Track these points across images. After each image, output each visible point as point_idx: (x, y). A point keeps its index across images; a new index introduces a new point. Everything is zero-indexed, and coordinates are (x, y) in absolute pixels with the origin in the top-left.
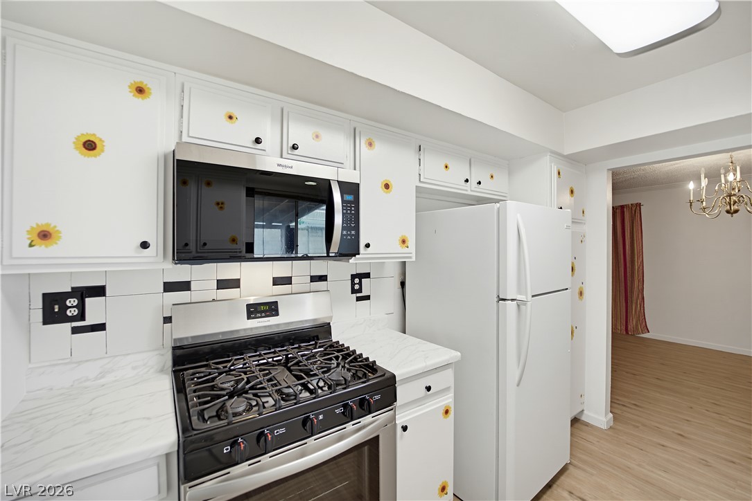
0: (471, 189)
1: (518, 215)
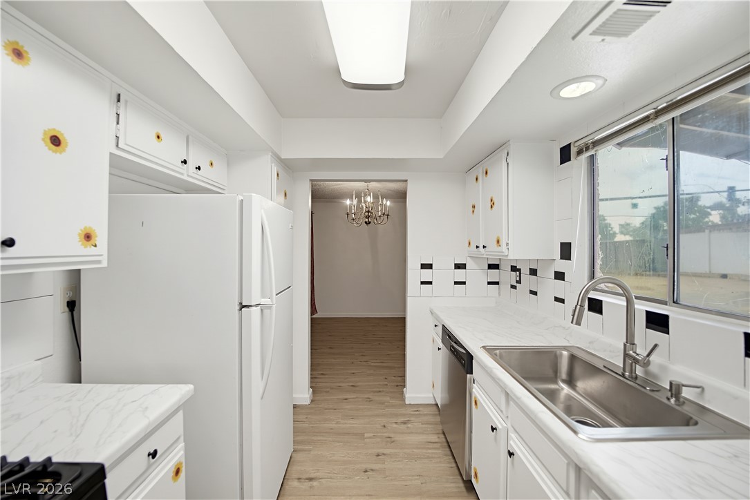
0: (187, 174)
1: (262, 211)
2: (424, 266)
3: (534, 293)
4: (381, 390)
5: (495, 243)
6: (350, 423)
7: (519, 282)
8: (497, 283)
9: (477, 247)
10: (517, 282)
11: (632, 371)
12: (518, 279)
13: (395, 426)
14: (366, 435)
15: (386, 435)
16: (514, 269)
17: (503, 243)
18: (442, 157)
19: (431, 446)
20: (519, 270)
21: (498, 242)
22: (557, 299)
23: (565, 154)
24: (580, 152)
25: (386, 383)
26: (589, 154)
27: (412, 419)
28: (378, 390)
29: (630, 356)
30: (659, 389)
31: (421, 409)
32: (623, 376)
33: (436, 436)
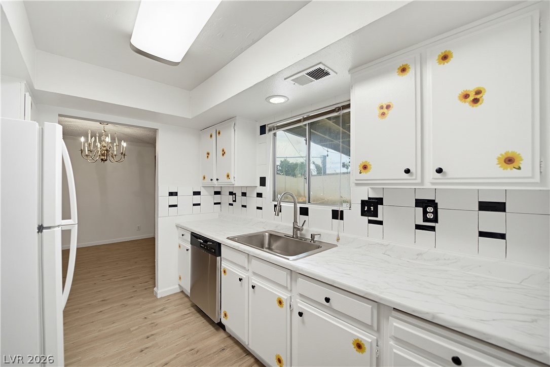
2: (171, 194)
3: (244, 206)
4: (133, 295)
5: (226, 177)
6: (113, 327)
7: (235, 201)
8: (219, 203)
9: (211, 180)
10: (234, 201)
11: (296, 234)
12: (234, 199)
13: (154, 315)
14: (132, 329)
15: (150, 322)
16: (231, 193)
17: (231, 177)
18: (191, 118)
19: (186, 316)
20: (235, 194)
21: (228, 176)
22: (258, 208)
23: (263, 130)
24: (270, 130)
25: (136, 290)
26: (274, 132)
27: (166, 306)
28: (130, 296)
29: (296, 228)
30: (306, 240)
31: (170, 298)
32: (293, 237)
33: (187, 310)
